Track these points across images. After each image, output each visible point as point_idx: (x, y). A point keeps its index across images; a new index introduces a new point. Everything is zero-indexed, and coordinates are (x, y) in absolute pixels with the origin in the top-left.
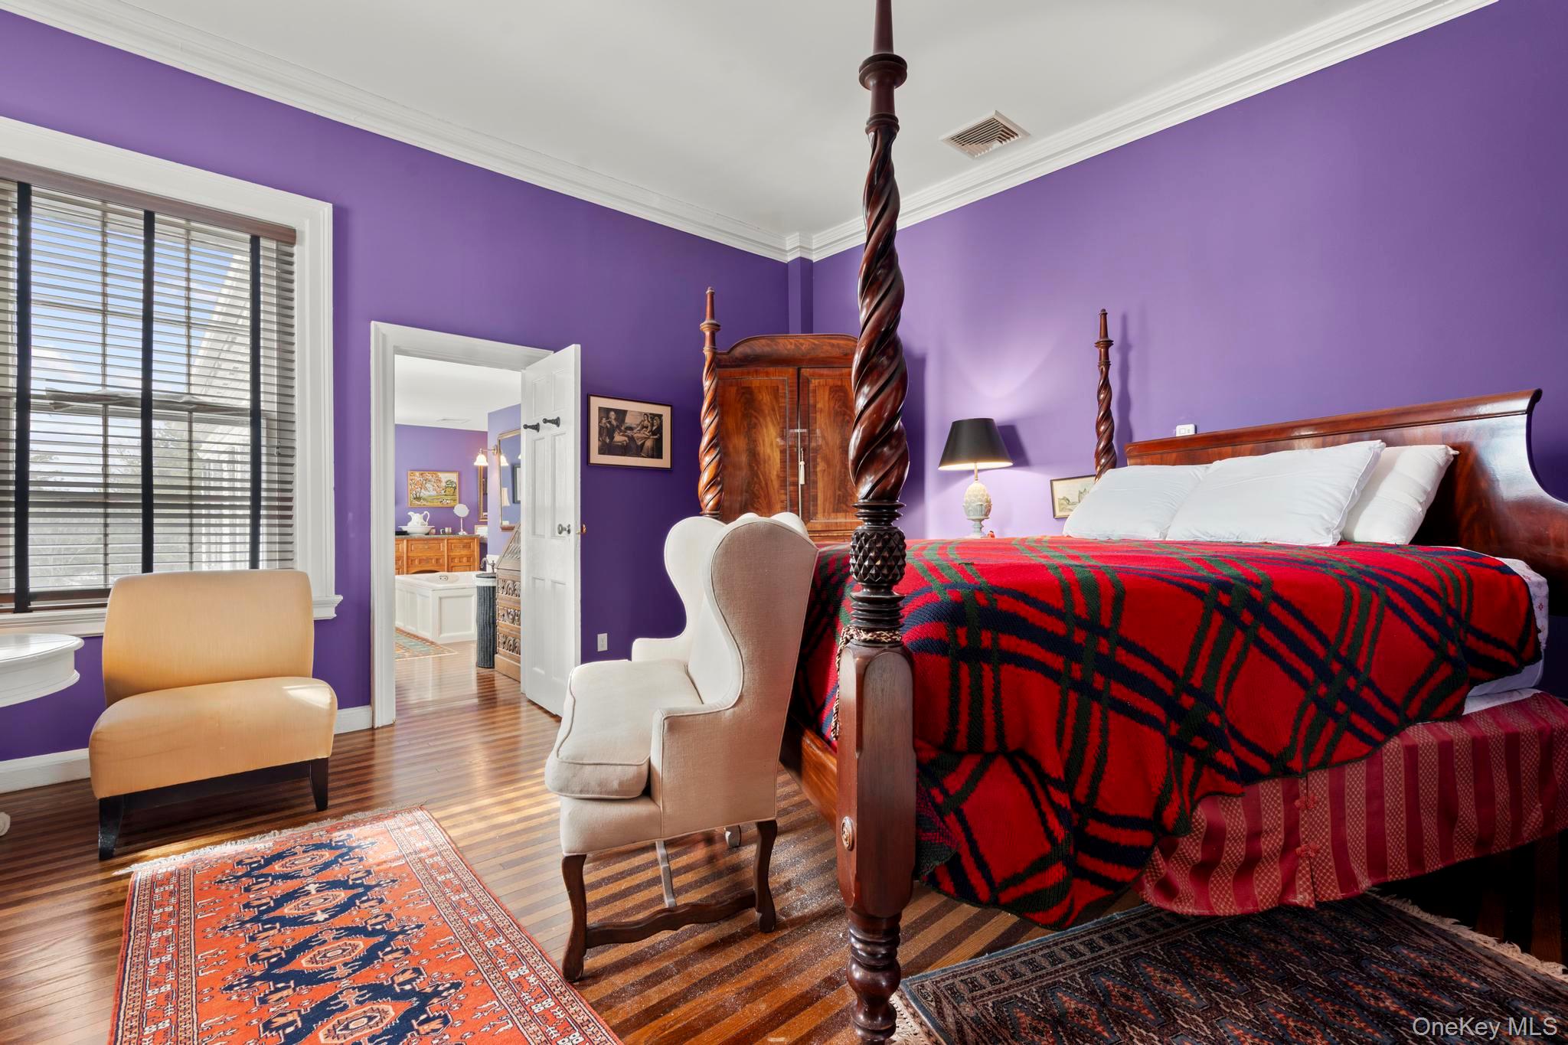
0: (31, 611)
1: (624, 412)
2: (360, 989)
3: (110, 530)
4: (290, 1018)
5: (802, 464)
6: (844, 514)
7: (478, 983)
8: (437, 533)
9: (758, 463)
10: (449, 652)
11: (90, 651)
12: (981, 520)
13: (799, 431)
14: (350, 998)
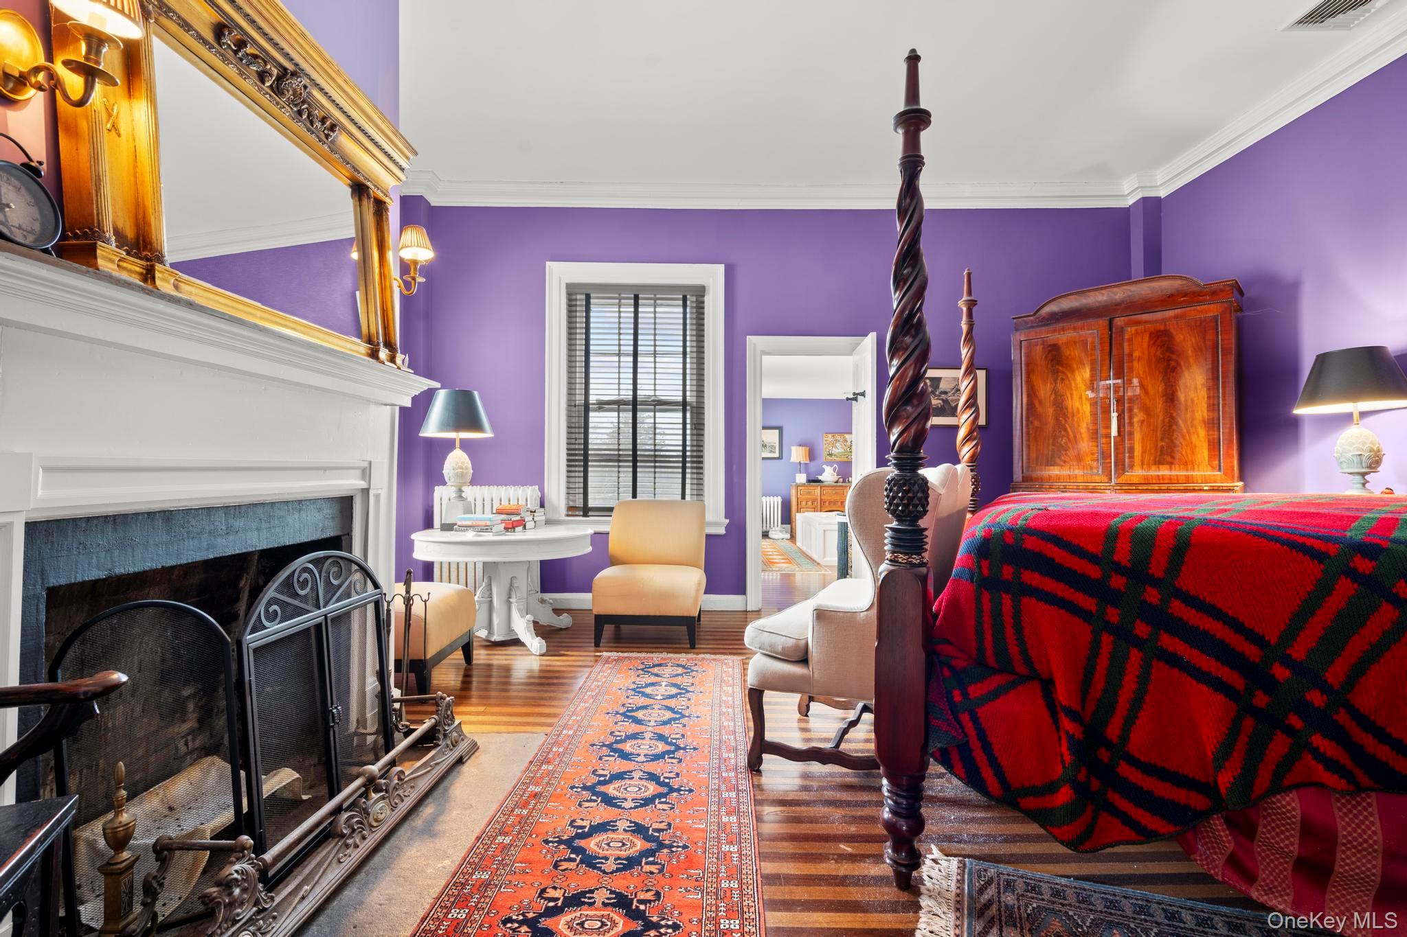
0: (588, 516)
1: (939, 379)
2: (654, 733)
3: (621, 475)
4: (621, 734)
5: (1114, 415)
6: (1168, 467)
7: (706, 752)
8: (844, 481)
9: (1065, 417)
10: (826, 571)
11: (600, 539)
12: (1363, 475)
13: (1111, 382)
14: (648, 736)
